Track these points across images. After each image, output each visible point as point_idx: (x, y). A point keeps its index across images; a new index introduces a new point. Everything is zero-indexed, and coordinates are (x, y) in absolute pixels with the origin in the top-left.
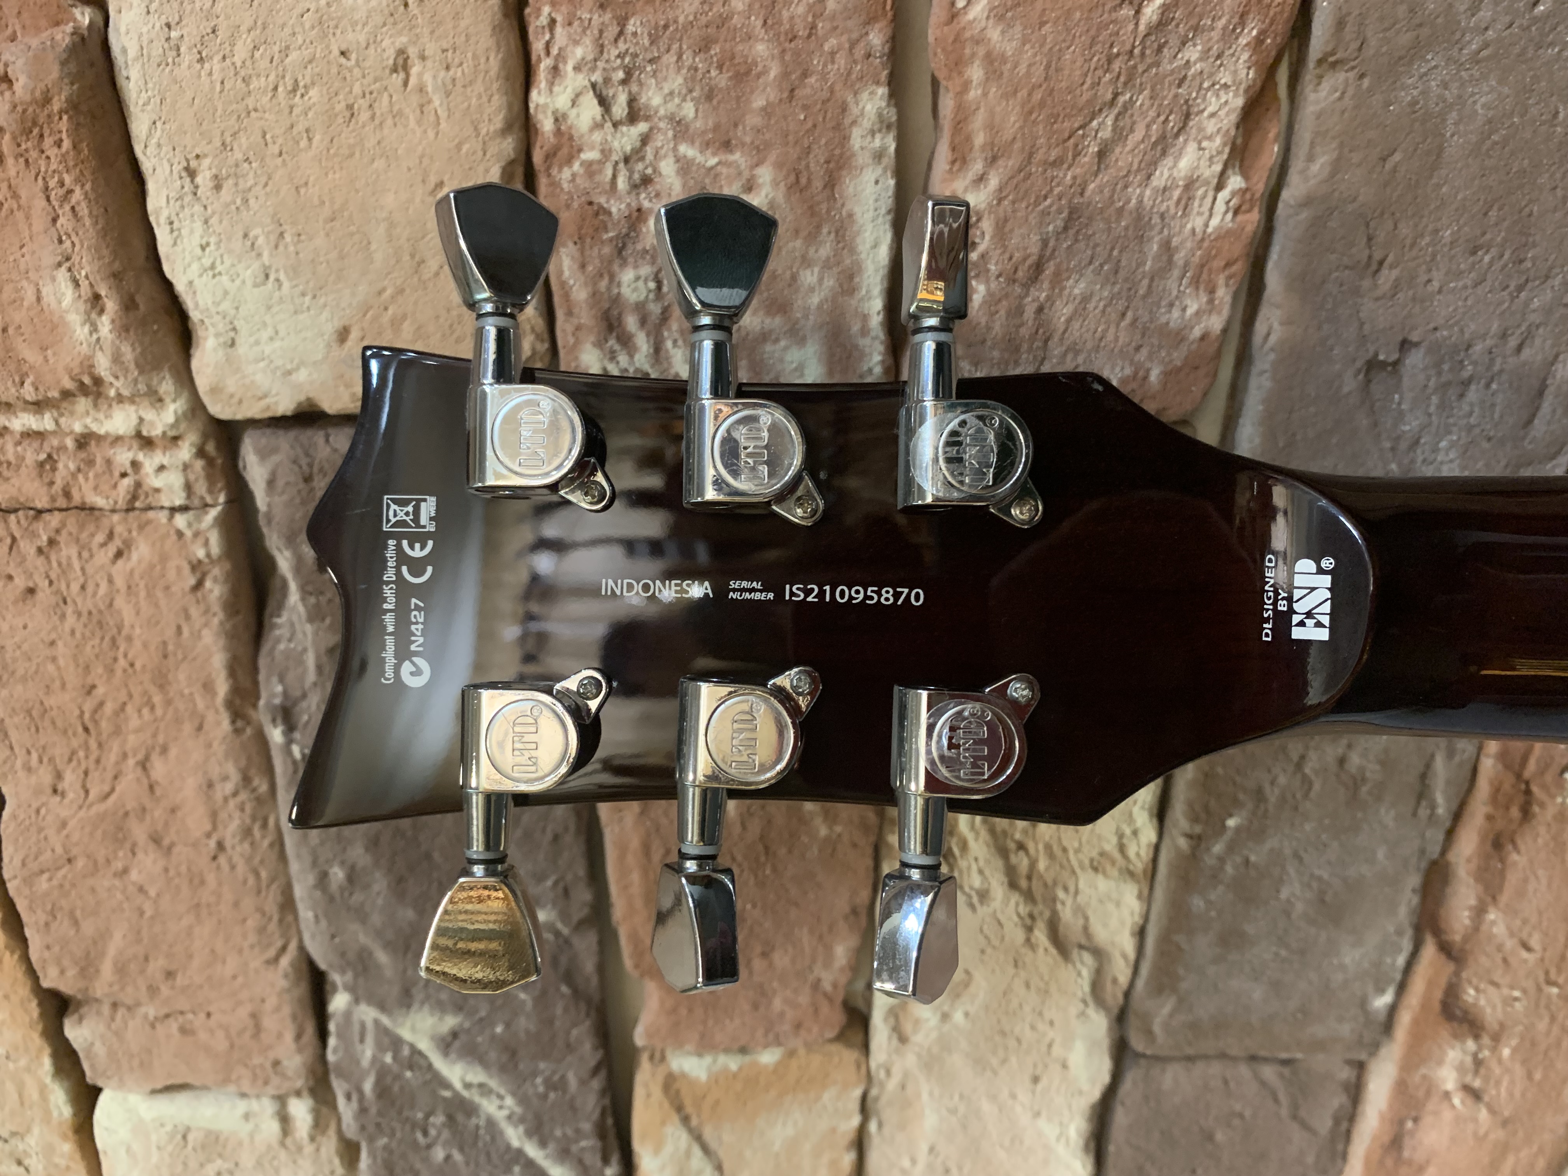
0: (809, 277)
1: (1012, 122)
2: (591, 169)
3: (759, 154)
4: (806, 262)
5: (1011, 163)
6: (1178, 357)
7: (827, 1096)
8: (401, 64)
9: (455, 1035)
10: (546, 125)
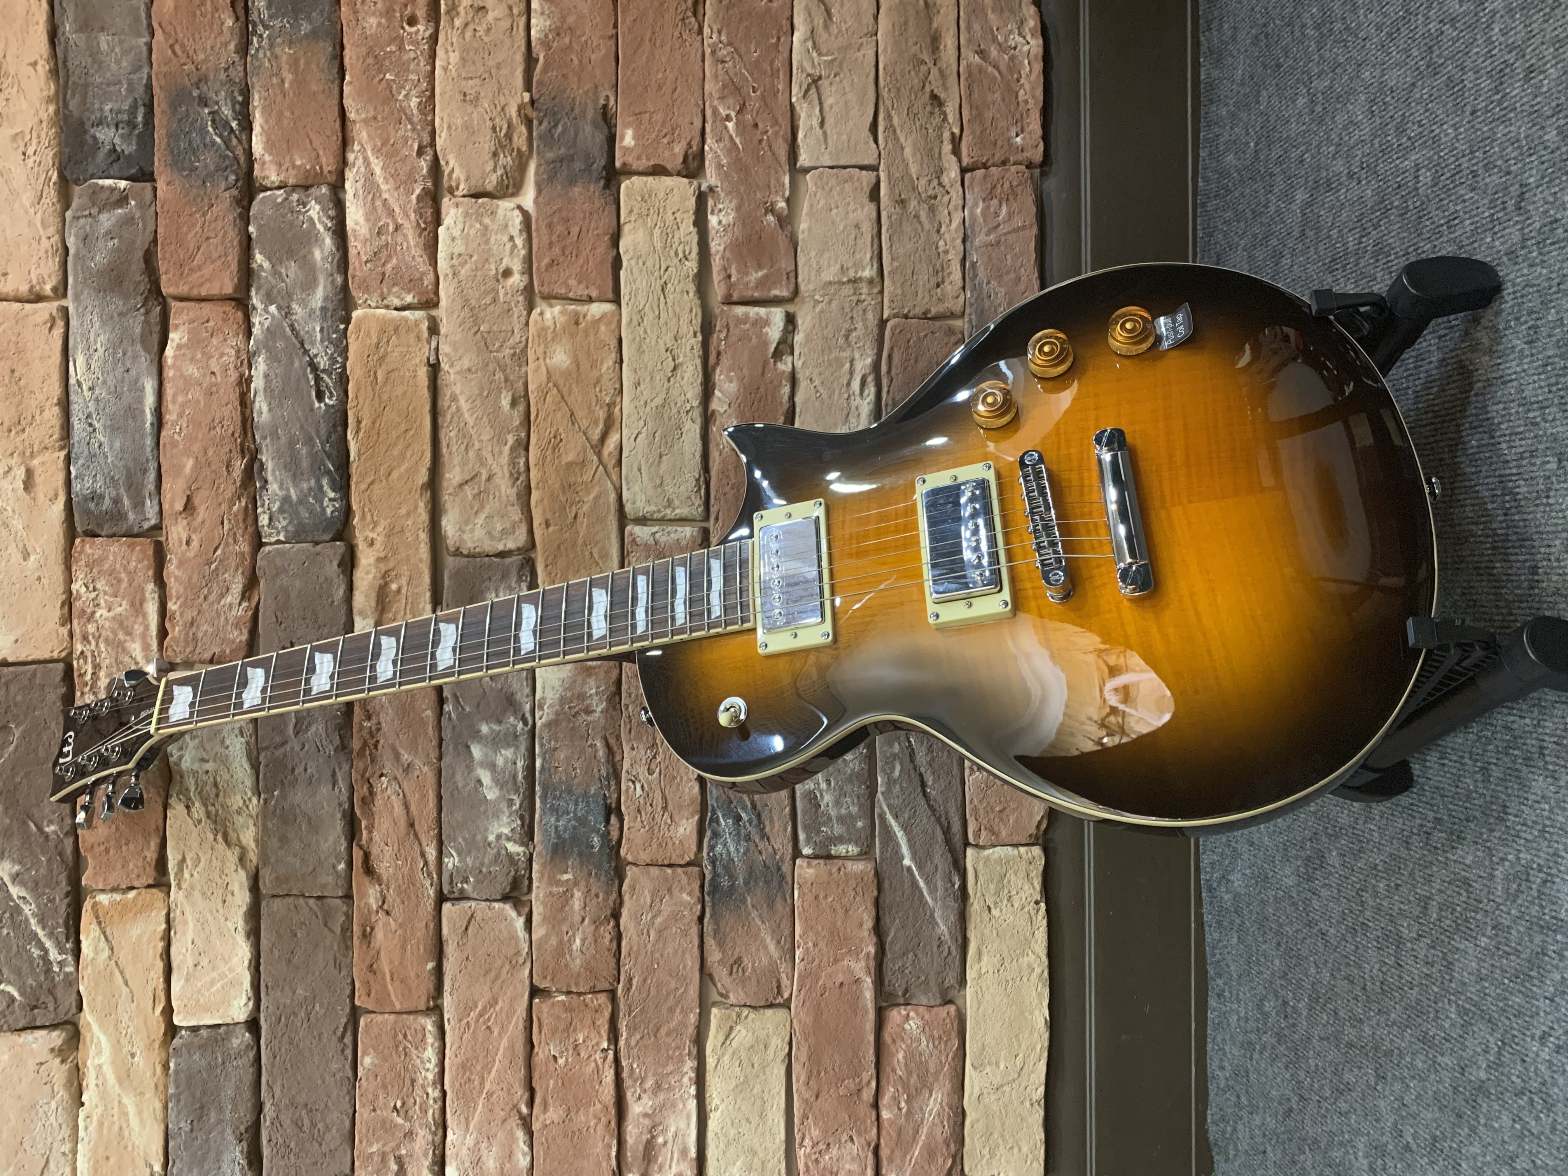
0: (136, 627)
1: (181, 590)
2: (84, 602)
3: (123, 598)
4: (135, 623)
5: (182, 600)
6: (234, 646)
7: (154, 913)
8: (39, 579)
9: (18, 875)
10: (75, 592)
